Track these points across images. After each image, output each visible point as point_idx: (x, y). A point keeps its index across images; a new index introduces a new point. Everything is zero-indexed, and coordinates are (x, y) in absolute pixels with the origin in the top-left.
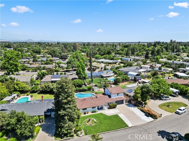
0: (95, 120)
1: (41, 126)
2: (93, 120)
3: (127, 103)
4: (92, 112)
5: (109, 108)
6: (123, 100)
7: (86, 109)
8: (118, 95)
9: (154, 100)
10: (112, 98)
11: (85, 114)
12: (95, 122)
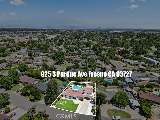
0: (66, 103)
1: (45, 97)
2: (65, 103)
3: (93, 101)
4: (70, 99)
5: (79, 100)
6: (90, 98)
7: (66, 96)
8: (88, 94)
9: (113, 105)
10: (84, 94)
11: (66, 98)
12: (65, 104)
